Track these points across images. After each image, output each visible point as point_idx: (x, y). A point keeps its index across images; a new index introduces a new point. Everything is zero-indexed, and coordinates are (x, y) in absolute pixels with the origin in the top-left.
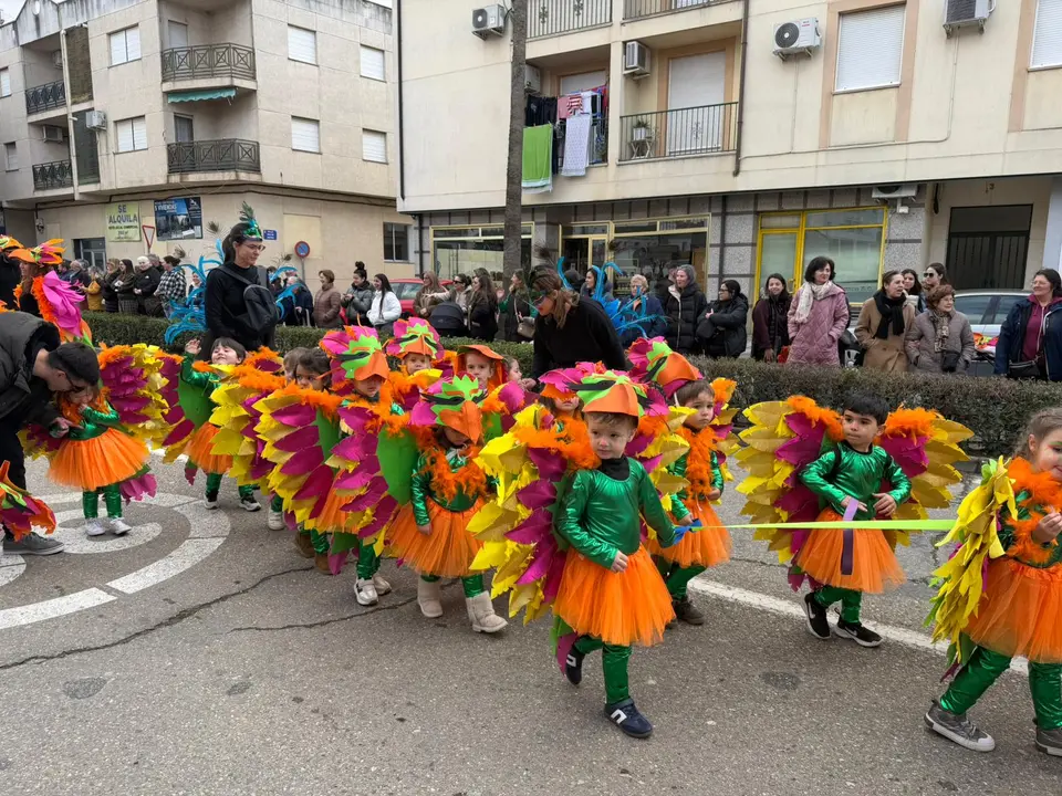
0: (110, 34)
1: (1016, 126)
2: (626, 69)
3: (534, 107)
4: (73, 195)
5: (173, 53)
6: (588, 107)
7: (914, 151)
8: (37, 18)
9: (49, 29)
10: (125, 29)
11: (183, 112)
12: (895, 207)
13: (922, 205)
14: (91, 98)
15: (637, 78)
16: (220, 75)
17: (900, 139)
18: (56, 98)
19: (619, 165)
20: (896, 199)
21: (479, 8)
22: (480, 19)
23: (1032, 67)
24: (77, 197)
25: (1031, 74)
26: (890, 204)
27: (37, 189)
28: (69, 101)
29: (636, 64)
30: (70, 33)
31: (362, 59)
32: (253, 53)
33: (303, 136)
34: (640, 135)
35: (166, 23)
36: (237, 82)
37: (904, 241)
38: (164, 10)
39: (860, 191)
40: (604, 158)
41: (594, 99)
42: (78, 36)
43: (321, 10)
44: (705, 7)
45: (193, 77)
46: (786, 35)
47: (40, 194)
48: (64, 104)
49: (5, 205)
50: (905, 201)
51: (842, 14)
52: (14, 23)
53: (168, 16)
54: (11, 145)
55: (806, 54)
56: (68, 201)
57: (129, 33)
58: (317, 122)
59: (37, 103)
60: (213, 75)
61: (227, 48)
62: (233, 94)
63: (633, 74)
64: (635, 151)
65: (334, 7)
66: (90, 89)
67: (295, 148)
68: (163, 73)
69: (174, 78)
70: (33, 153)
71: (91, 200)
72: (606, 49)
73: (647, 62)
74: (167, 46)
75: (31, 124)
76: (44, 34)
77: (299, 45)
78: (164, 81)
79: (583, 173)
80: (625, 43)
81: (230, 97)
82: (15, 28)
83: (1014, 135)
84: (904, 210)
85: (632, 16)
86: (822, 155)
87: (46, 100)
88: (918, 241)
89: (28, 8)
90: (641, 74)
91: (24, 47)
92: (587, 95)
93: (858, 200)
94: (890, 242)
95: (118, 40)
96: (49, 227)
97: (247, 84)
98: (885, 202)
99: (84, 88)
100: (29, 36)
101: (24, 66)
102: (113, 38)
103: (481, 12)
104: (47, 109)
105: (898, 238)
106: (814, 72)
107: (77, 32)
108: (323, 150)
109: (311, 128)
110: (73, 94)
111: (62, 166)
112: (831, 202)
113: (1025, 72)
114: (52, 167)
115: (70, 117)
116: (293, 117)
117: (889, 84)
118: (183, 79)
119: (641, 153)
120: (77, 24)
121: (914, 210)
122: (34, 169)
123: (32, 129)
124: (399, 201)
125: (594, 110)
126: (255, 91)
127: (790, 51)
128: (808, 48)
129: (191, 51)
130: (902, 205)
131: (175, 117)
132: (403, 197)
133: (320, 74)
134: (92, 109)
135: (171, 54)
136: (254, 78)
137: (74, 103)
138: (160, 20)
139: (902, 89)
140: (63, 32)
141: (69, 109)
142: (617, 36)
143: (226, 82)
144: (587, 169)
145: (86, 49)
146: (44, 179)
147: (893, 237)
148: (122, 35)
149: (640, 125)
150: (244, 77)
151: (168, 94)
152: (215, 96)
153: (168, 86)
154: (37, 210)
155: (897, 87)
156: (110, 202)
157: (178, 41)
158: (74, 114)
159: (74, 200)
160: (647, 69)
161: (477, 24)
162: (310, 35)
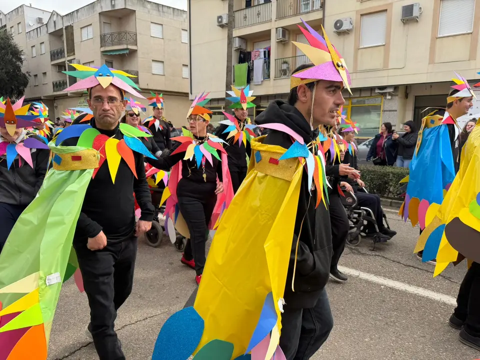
0: (81, 28)
1: (432, 61)
2: (278, 39)
3: (242, 56)
4: (67, 94)
5: (105, 36)
6: (262, 55)
7: (391, 73)
8: (55, 22)
9: (59, 27)
10: (87, 26)
11: (109, 59)
12: (386, 96)
13: (397, 95)
14: (74, 54)
15: (283, 43)
16: (122, 44)
17: (385, 67)
18: (61, 54)
19: (274, 80)
20: (386, 93)
21: (219, 15)
22: (220, 20)
23: (439, 36)
24: (69, 95)
25: (438, 39)
26: (384, 94)
27: (54, 91)
28: (66, 56)
29: (281, 37)
30: (67, 28)
31: (182, 35)
32: (136, 35)
33: (157, 68)
34: (285, 67)
35: (102, 23)
36: (130, 47)
37: (390, 111)
38: (102, 18)
39: (372, 89)
40: (269, 77)
41: (265, 52)
42: (70, 29)
43: (165, 15)
44: (307, 13)
45: (113, 45)
46: (338, 25)
47: (55, 93)
48: (64, 57)
49: (42, 98)
50: (390, 94)
51: (362, 15)
52: (46, 24)
53: (103, 20)
54: (45, 73)
55: (347, 32)
56: (65, 96)
57: (88, 27)
58: (163, 62)
59: (54, 56)
60: (120, 44)
61: (126, 33)
62: (128, 52)
63: (281, 41)
64: (283, 74)
65: (170, 14)
66: (74, 50)
67: (153, 73)
68: (101, 44)
69: (105, 46)
70: (53, 76)
71: (75, 95)
72: (269, 31)
73: (287, 36)
74: (103, 33)
75: (52, 65)
76: (57, 29)
77: (156, 31)
78: (101, 47)
79: (260, 83)
80: (277, 28)
81: (127, 53)
82: (47, 27)
83: (431, 65)
84: (389, 97)
85: (280, 17)
86: (354, 74)
87: (58, 55)
88: (396, 111)
89: (52, 19)
90: (284, 41)
91: (50, 34)
92: (262, 51)
93: (371, 94)
94: (384, 111)
95: (84, 30)
96: (59, 107)
97: (134, 48)
98: (382, 94)
99: (71, 50)
100: (52, 30)
101: (50, 42)
102: (83, 30)
103: (220, 17)
104: (58, 59)
105: (387, 109)
106: (350, 39)
107: (69, 28)
108: (165, 74)
109: (160, 65)
110: (68, 53)
111: (63, 82)
112: (360, 94)
113: (435, 38)
114: (60, 82)
115: (67, 62)
116: (153, 60)
117: (381, 44)
118: (109, 46)
119: (285, 74)
120: (69, 24)
121: (394, 97)
122: (53, 83)
123: (53, 67)
124: (190, 95)
125: (265, 57)
126: (137, 50)
127: (340, 31)
128: (347, 30)
129: (112, 35)
130: (389, 95)
131: (106, 61)
132: (191, 93)
133: (164, 43)
134: (75, 59)
135: (104, 36)
136: (136, 45)
137: (68, 56)
138: (100, 22)
139: (386, 46)
140: (64, 28)
141: (66, 59)
142: (274, 26)
143: (125, 47)
144: (262, 81)
145: (72, 34)
146: (57, 87)
147: (385, 109)
148: (86, 28)
149: (285, 62)
150: (132, 44)
151: (103, 52)
152: (121, 53)
153: (103, 49)
154: (55, 100)
155: (384, 45)
156: (82, 96)
157: (107, 30)
158: (68, 61)
159: (67, 96)
160: (287, 39)
161: (219, 22)
162: (161, 26)
